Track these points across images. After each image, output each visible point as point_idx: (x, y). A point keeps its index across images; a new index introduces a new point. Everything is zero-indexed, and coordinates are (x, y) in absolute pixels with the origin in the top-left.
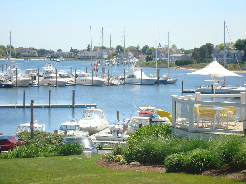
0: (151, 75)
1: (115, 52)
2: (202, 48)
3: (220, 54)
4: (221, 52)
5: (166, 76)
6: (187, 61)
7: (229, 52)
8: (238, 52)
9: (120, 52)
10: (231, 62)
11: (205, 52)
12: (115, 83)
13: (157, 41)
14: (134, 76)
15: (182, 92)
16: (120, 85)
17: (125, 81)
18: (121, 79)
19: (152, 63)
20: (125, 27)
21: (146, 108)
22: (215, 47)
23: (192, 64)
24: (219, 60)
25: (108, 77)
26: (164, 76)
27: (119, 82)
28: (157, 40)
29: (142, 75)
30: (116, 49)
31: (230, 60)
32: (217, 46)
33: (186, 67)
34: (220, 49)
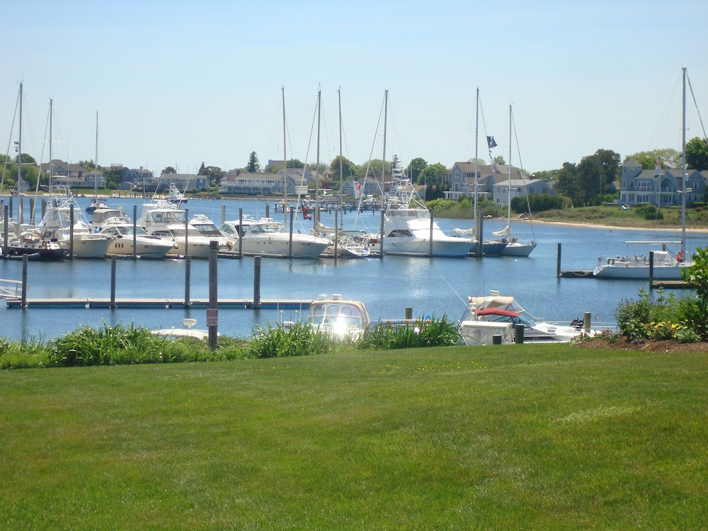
0: (458, 230)
1: (330, 176)
2: (588, 163)
3: (640, 180)
4: (647, 175)
5: (503, 234)
6: (546, 200)
7: (667, 173)
8: (694, 173)
10: (672, 203)
11: (597, 175)
12: (353, 252)
13: (477, 132)
14: (407, 233)
15: (558, 274)
16: (370, 256)
17: (385, 248)
18: (373, 242)
19: (442, 206)
20: (387, 92)
21: (490, 299)
22: (623, 159)
23: (560, 208)
24: (638, 196)
25: (334, 234)
26: (496, 233)
27: (366, 249)
28: (477, 128)
29: (434, 231)
30: (331, 170)
31: (670, 197)
32: (628, 159)
33: (542, 217)
34: (641, 166)
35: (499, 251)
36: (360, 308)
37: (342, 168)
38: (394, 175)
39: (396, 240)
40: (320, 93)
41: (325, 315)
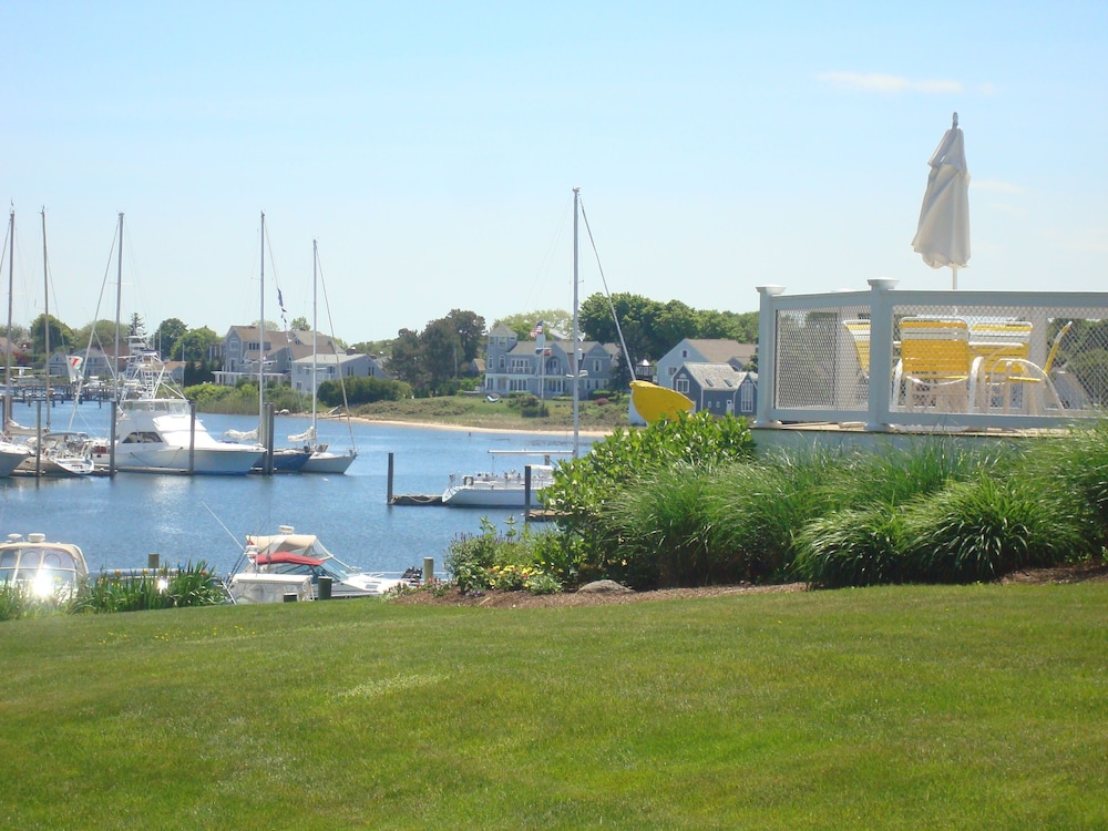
0: (234, 432)
1: (28, 346)
2: (436, 331)
3: (513, 356)
4: (523, 349)
5: (305, 438)
6: (371, 386)
7: (554, 347)
8: (595, 348)
9: (52, 350)
10: (562, 393)
11: (449, 348)
12: (68, 467)
13: (262, 280)
14: (154, 437)
15: (389, 501)
16: (94, 474)
17: (117, 460)
18: (100, 450)
19: (211, 394)
20: (121, 215)
21: (280, 539)
22: (489, 325)
23: (393, 399)
24: (511, 382)
25: (35, 439)
26: (293, 438)
27: (87, 462)
28: (262, 274)
29: (196, 433)
30: (31, 336)
31: (559, 383)
32: (497, 325)
33: (367, 412)
34: (516, 335)
35: (299, 465)
36: (75, 555)
37: (50, 334)
38: (131, 345)
39: (135, 447)
40: (12, 216)
41: (17, 566)
